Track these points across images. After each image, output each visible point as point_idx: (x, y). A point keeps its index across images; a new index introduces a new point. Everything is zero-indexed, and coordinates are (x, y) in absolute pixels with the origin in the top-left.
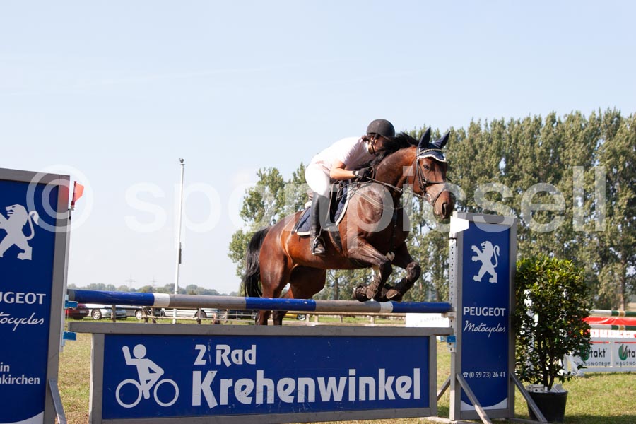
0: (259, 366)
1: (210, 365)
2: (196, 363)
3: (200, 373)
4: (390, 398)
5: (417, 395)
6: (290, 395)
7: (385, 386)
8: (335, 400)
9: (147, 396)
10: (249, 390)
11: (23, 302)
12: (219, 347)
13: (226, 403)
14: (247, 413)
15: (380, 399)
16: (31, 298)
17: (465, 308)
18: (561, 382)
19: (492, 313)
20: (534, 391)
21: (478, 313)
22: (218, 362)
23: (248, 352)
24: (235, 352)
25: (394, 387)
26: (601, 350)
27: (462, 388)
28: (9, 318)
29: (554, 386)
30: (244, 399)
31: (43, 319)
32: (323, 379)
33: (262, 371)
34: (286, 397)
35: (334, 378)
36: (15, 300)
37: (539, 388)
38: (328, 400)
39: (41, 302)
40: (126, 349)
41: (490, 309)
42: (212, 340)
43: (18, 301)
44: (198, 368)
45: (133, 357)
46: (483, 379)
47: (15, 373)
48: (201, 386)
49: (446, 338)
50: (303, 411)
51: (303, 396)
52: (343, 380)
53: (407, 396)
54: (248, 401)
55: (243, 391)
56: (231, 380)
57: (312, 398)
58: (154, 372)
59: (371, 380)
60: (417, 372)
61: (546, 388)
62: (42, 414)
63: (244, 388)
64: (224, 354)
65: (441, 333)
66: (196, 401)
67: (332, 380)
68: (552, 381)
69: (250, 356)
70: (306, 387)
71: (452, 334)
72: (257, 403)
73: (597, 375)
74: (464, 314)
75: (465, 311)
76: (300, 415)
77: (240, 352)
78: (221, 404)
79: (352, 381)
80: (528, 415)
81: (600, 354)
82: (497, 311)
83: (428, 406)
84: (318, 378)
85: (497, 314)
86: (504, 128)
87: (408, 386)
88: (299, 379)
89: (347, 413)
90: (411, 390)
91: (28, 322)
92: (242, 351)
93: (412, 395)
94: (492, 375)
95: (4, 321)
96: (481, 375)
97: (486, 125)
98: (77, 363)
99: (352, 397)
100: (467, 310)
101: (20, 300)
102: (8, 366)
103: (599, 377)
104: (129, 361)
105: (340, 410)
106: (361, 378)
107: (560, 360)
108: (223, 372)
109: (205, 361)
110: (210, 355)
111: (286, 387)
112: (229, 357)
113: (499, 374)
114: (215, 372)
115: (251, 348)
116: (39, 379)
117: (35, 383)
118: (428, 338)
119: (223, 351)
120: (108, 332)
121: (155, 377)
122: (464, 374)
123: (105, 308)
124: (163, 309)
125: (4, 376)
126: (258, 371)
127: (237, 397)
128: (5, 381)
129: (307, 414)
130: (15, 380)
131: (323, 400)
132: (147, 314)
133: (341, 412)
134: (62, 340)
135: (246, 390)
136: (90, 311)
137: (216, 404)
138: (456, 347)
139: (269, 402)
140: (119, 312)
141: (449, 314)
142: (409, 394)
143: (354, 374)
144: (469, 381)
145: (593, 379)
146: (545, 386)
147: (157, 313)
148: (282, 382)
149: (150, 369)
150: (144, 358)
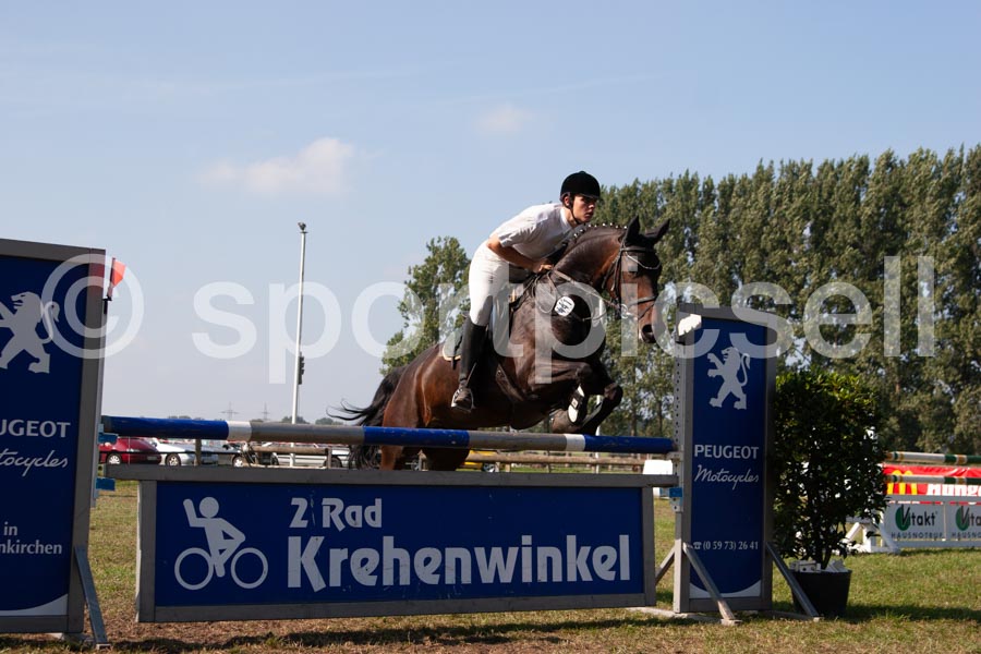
0: (385, 531)
1: (314, 528)
2: (292, 525)
3: (299, 539)
4: (584, 579)
5: (625, 575)
6: (434, 573)
7: (575, 560)
8: (502, 581)
9: (221, 573)
10: (372, 565)
11: (36, 435)
12: (326, 501)
13: (339, 585)
15: (569, 580)
16: (48, 429)
17: (697, 446)
19: (738, 454)
20: (802, 571)
21: (717, 454)
22: (326, 524)
23: (369, 509)
24: (351, 509)
25: (589, 562)
27: (692, 567)
28: (16, 457)
29: (831, 562)
30: (365, 578)
31: (66, 460)
32: (483, 549)
33: (392, 538)
34: (428, 576)
35: (500, 549)
36: (25, 431)
37: (809, 565)
38: (492, 581)
39: (63, 435)
40: (188, 504)
41: (735, 448)
42: (316, 491)
43: (29, 434)
44: (297, 532)
45: (199, 515)
46: (725, 552)
47: (26, 537)
48: (300, 559)
49: (667, 491)
50: (452, 597)
51: (454, 574)
52: (513, 551)
53: (610, 576)
54: (371, 581)
55: (363, 566)
56: (346, 550)
57: (466, 578)
58: (230, 538)
59: (555, 553)
60: (624, 540)
61: (819, 565)
62: (64, 598)
63: (364, 562)
64: (333, 511)
65: (660, 482)
66: (294, 581)
67: (497, 552)
68: (829, 554)
69: (373, 515)
70: (458, 561)
71: (677, 485)
72: (384, 583)
74: (696, 455)
75: (697, 451)
76: (449, 602)
77: (358, 509)
78: (331, 585)
79: (527, 553)
82: (746, 451)
83: (642, 591)
84: (477, 549)
85: (746, 455)
87: (611, 562)
88: (447, 549)
89: (520, 600)
90: (616, 567)
91: (45, 464)
92: (360, 507)
93: (618, 575)
94: (738, 545)
95: (9, 461)
96: (720, 545)
99: (527, 577)
100: (699, 449)
101: (33, 431)
102: (15, 528)
104: (194, 522)
105: (513, 595)
106: (539, 549)
108: (334, 538)
109: (306, 522)
110: (314, 513)
111: (427, 561)
112: (342, 516)
113: (749, 544)
114: (321, 539)
115: (374, 504)
116: (60, 547)
117: (55, 552)
118: (639, 490)
120: (162, 478)
121: (231, 546)
122: (695, 543)
123: (187, 452)
124: (275, 454)
125: (9, 541)
126: (385, 538)
127: (354, 574)
128: (10, 549)
129: (460, 601)
130: (25, 549)
131: (484, 581)
132: (249, 461)
133: (508, 599)
134: (95, 491)
135: (368, 565)
136: (164, 456)
137: (323, 585)
138: (684, 505)
139: (402, 583)
140: (207, 459)
141: (672, 455)
142: (614, 573)
143: (530, 543)
144: (701, 555)
145: (913, 557)
146: (818, 562)
147: (265, 461)
148: (422, 554)
149: (224, 533)
150: (215, 517)
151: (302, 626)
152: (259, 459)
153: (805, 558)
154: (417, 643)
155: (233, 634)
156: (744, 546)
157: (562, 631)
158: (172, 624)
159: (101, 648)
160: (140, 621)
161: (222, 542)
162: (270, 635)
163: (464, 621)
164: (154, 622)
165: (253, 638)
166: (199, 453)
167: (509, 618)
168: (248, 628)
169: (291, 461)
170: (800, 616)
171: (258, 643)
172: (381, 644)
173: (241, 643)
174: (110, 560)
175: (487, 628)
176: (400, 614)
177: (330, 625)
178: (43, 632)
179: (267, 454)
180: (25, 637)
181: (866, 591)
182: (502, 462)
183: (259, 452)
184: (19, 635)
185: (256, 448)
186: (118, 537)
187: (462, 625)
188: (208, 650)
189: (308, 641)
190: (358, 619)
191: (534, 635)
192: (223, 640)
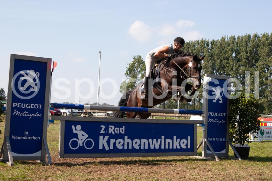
0: (125, 134)
1: (106, 133)
2: (101, 133)
3: (102, 136)
4: (178, 148)
5: (189, 147)
7: (176, 143)
8: (156, 148)
9: (81, 145)
10: (122, 144)
11: (33, 108)
12: (110, 126)
13: (113, 149)
14: (121, 153)
15: (174, 148)
16: (36, 106)
18: (248, 143)
19: (220, 115)
20: (237, 146)
21: (214, 115)
22: (110, 132)
23: (121, 129)
24: (116, 129)
25: (179, 143)
26: (269, 131)
27: (207, 145)
28: (28, 114)
29: (245, 144)
30: (119, 147)
31: (41, 115)
32: (151, 140)
33: (127, 136)
34: (136, 147)
35: (156, 140)
36: (30, 107)
37: (239, 145)
38: (153, 148)
39: (40, 108)
40: (73, 127)
41: (219, 113)
42: (107, 123)
43: (31, 107)
44: (102, 134)
45: (76, 130)
46: (216, 141)
47: (30, 135)
48: (103, 142)
49: (201, 125)
50: (143, 152)
51: (143, 146)
52: (159, 140)
53: (185, 147)
54: (121, 148)
55: (119, 144)
56: (115, 140)
57: (147, 147)
58: (84, 136)
59: (170, 141)
60: (189, 138)
61: (241, 145)
62: (40, 151)
63: (120, 143)
64: (112, 129)
65: (199, 123)
66: (101, 148)
67: (155, 140)
68: (244, 142)
69: (122, 130)
70: (144, 143)
71: (204, 123)
72: (125, 148)
73: (266, 141)
75: (209, 114)
76: (142, 154)
77: (118, 129)
78: (111, 149)
79: (163, 141)
80: (234, 156)
81: (269, 133)
82: (222, 114)
83: (193, 151)
84: (149, 140)
86: (235, 39)
87: (185, 144)
88: (142, 140)
89: (161, 154)
90: (187, 145)
91: (35, 116)
92: (119, 128)
93: (187, 147)
94: (220, 139)
95: (26, 115)
96: (215, 139)
97: (228, 39)
98: (56, 133)
99: (163, 147)
101: (32, 107)
102: (28, 133)
103: (267, 142)
104: (75, 131)
105: (158, 152)
106: (166, 140)
107: (247, 134)
108: (112, 136)
109: (104, 132)
110: (106, 129)
111: (136, 143)
112: (114, 130)
114: (108, 136)
115: (122, 127)
116: (39, 138)
118: (194, 124)
119: (111, 128)
120: (66, 120)
121: (84, 138)
122: (208, 139)
123: (69, 112)
124: (92, 113)
125: (26, 136)
126: (125, 136)
127: (117, 146)
128: (26, 138)
129: (145, 153)
130: (30, 138)
131: (151, 148)
132: (85, 115)
133: (158, 153)
134: (48, 123)
135: (120, 144)
136: (63, 113)
137: (108, 149)
138: (205, 128)
139: (129, 148)
140: (74, 114)
141: (202, 115)
142: (186, 146)
143: (164, 138)
144: (210, 142)
145: (265, 143)
146: (241, 144)
147: (89, 114)
148: (135, 141)
149: (82, 135)
150: (80, 130)
151: (103, 159)
152: (88, 114)
153: (238, 143)
154: (134, 165)
155: (85, 161)
156: (221, 140)
157: (173, 162)
158: (68, 159)
159: (50, 165)
160: (60, 158)
161: (82, 137)
162: (95, 162)
163: (146, 159)
164: (64, 158)
165: (90, 163)
166: (72, 112)
167: (158, 158)
168: (89, 160)
169: (96, 115)
170: (236, 158)
171: (92, 164)
172: (125, 165)
173: (87, 164)
174: (50, 141)
175: (153, 161)
176: (129, 157)
177: (110, 159)
178: (35, 160)
179: (90, 113)
180: (30, 161)
181: (253, 152)
182: (152, 116)
183: (88, 112)
184: (28, 161)
185: (87, 111)
186: (52, 135)
187: (145, 160)
188: (78, 166)
189: (105, 164)
190: (118, 158)
191: (165, 163)
192: (82, 163)
